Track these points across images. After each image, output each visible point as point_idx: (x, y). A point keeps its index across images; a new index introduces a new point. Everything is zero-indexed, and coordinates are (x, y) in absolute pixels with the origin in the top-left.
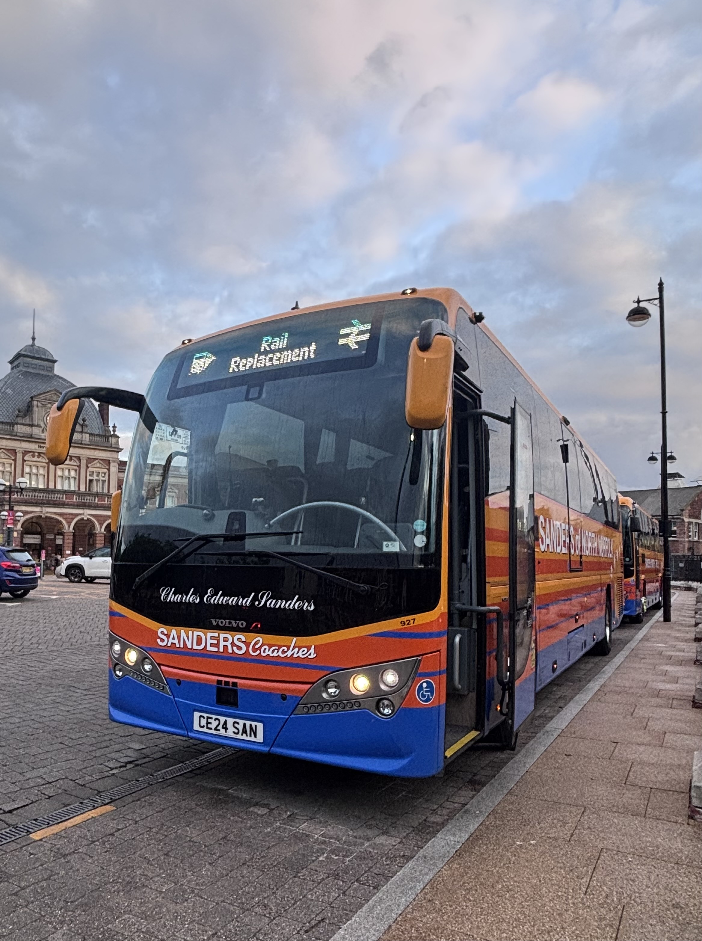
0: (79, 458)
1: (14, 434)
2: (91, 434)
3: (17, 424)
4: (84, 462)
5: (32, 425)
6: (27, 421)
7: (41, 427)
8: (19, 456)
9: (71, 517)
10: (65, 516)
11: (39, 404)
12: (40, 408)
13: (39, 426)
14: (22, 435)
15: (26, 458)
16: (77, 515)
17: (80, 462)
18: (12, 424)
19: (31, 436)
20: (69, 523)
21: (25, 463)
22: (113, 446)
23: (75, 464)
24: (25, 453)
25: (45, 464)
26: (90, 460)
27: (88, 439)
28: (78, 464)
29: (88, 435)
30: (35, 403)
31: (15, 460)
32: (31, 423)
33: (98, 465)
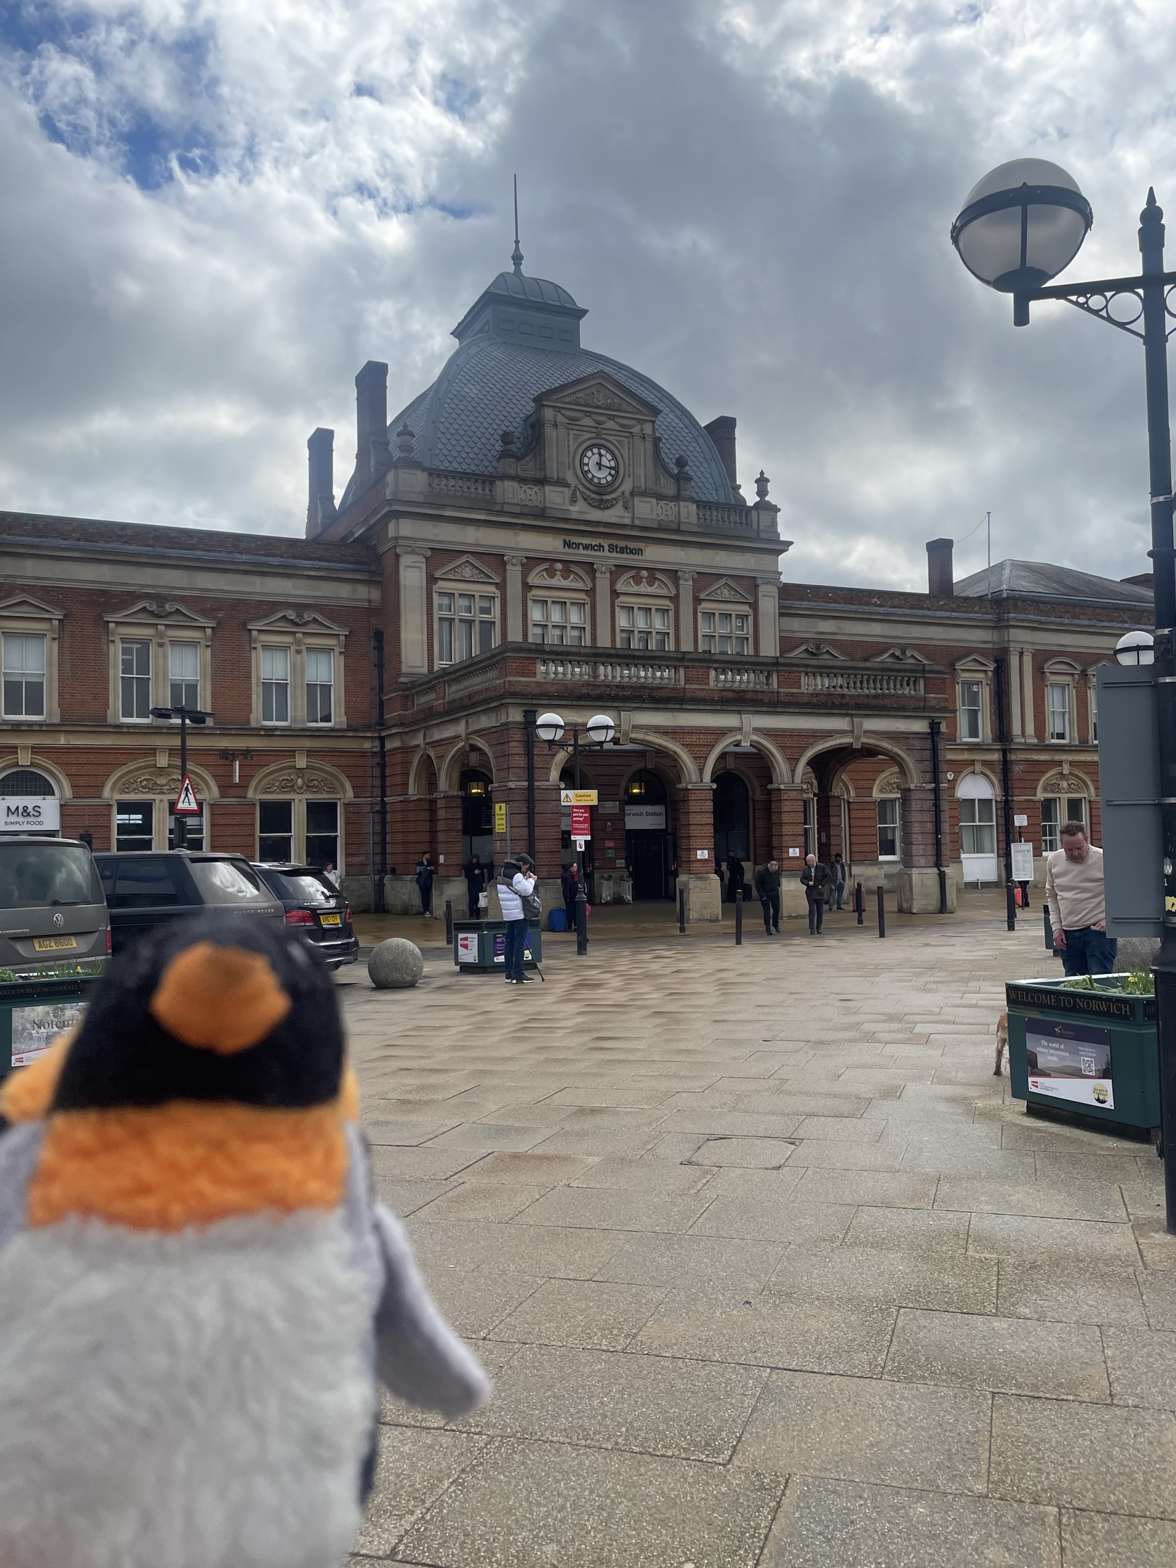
0: (674, 575)
1: (498, 508)
2: (701, 505)
3: (504, 477)
4: (687, 586)
5: (542, 482)
6: (528, 468)
7: (568, 486)
8: (514, 573)
9: (703, 739)
10: (688, 740)
11: (561, 419)
12: (562, 431)
13: (561, 483)
14: (518, 510)
15: (533, 580)
16: (723, 732)
17: (677, 587)
18: (490, 480)
19: (541, 513)
20: (700, 760)
21: (530, 595)
22: (763, 535)
23: (664, 592)
24: (531, 562)
25: (583, 596)
26: (704, 579)
27: (694, 519)
28: (674, 592)
29: (693, 507)
30: (548, 413)
31: (502, 586)
32: (539, 475)
33: (726, 594)
